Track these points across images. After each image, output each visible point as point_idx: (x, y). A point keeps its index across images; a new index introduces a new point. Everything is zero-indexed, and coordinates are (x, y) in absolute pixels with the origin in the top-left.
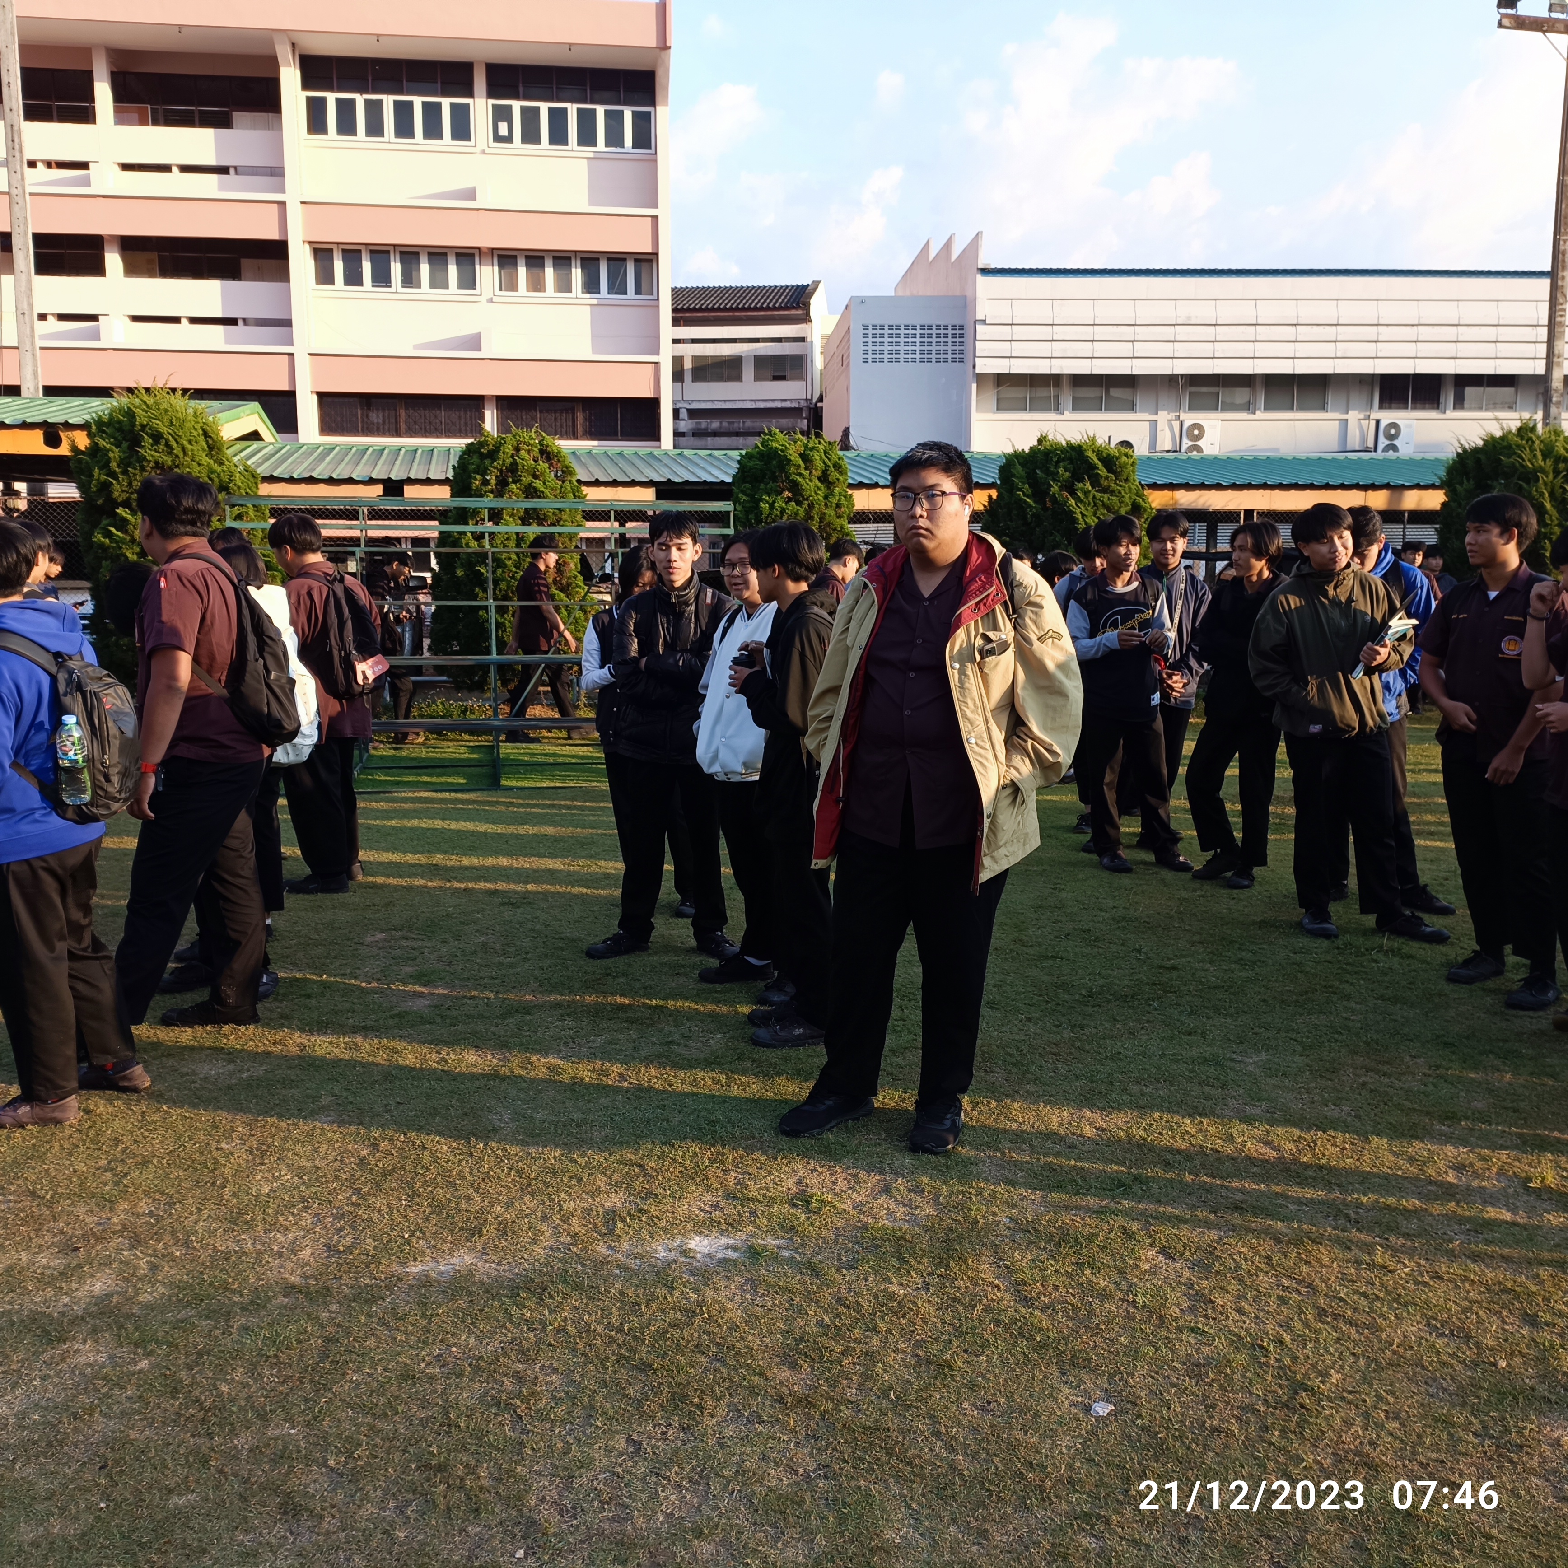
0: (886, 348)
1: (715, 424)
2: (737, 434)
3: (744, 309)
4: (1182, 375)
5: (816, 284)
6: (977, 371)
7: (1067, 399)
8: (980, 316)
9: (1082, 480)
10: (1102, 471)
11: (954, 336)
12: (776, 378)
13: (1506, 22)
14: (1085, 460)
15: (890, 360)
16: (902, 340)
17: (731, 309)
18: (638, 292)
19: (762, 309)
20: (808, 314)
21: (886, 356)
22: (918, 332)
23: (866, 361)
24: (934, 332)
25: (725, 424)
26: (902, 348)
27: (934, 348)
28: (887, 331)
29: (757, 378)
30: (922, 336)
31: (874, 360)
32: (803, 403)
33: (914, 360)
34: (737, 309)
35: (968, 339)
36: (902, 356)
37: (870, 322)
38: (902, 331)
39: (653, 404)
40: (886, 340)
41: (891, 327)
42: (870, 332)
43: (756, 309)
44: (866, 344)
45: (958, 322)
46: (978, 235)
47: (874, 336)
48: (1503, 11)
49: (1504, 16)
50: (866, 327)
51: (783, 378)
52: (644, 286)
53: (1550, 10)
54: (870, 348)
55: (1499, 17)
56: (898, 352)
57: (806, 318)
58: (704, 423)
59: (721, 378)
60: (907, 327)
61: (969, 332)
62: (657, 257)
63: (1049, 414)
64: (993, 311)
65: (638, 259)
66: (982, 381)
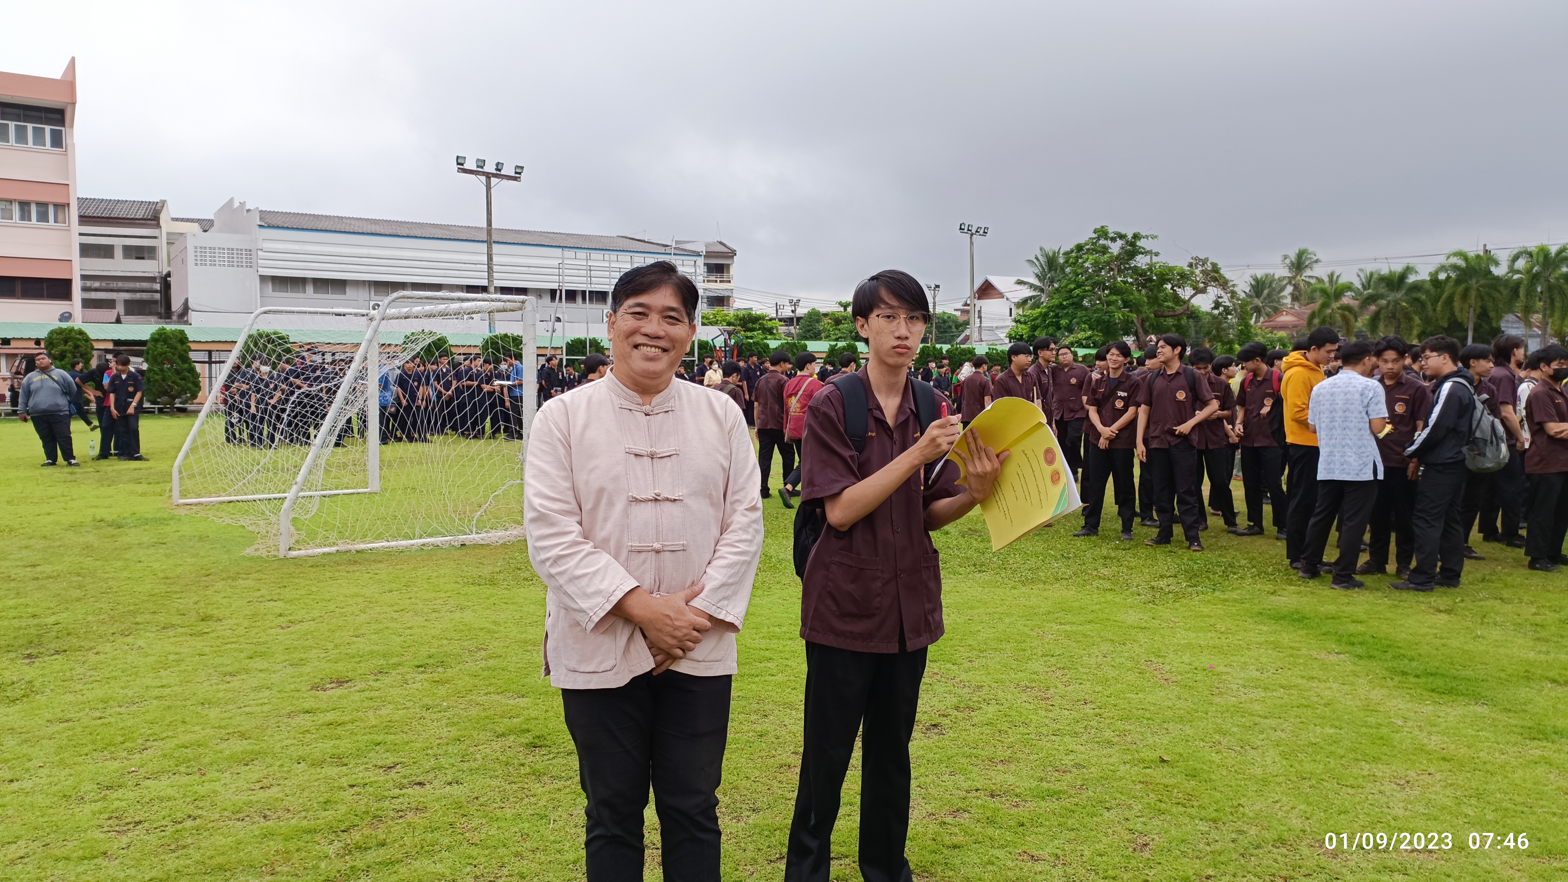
0: (208, 258)
1: (97, 284)
2: (112, 290)
4: (369, 281)
5: (165, 201)
6: (260, 272)
7: (310, 289)
8: (259, 246)
11: (246, 254)
12: (138, 258)
13: (461, 170)
15: (211, 265)
16: (217, 255)
17: (106, 218)
18: (56, 221)
20: (158, 222)
21: (208, 263)
22: (226, 251)
23: (196, 265)
24: (235, 252)
25: (104, 284)
26: (217, 259)
27: (235, 260)
28: (208, 250)
30: (228, 253)
31: (201, 264)
32: (157, 275)
33: (224, 265)
34: (110, 218)
35: (254, 257)
36: (217, 263)
37: (198, 245)
38: (217, 251)
39: (68, 283)
40: (208, 255)
41: (210, 248)
42: (199, 250)
44: (196, 256)
45: (248, 248)
47: (201, 252)
48: (459, 166)
49: (460, 168)
50: (196, 247)
51: (143, 258)
52: (60, 218)
53: (477, 167)
54: (199, 258)
55: (457, 168)
56: (215, 261)
57: (158, 226)
58: (89, 284)
59: (99, 256)
61: (253, 253)
62: (68, 204)
63: (301, 295)
64: (267, 245)
65: (56, 205)
66: (263, 278)
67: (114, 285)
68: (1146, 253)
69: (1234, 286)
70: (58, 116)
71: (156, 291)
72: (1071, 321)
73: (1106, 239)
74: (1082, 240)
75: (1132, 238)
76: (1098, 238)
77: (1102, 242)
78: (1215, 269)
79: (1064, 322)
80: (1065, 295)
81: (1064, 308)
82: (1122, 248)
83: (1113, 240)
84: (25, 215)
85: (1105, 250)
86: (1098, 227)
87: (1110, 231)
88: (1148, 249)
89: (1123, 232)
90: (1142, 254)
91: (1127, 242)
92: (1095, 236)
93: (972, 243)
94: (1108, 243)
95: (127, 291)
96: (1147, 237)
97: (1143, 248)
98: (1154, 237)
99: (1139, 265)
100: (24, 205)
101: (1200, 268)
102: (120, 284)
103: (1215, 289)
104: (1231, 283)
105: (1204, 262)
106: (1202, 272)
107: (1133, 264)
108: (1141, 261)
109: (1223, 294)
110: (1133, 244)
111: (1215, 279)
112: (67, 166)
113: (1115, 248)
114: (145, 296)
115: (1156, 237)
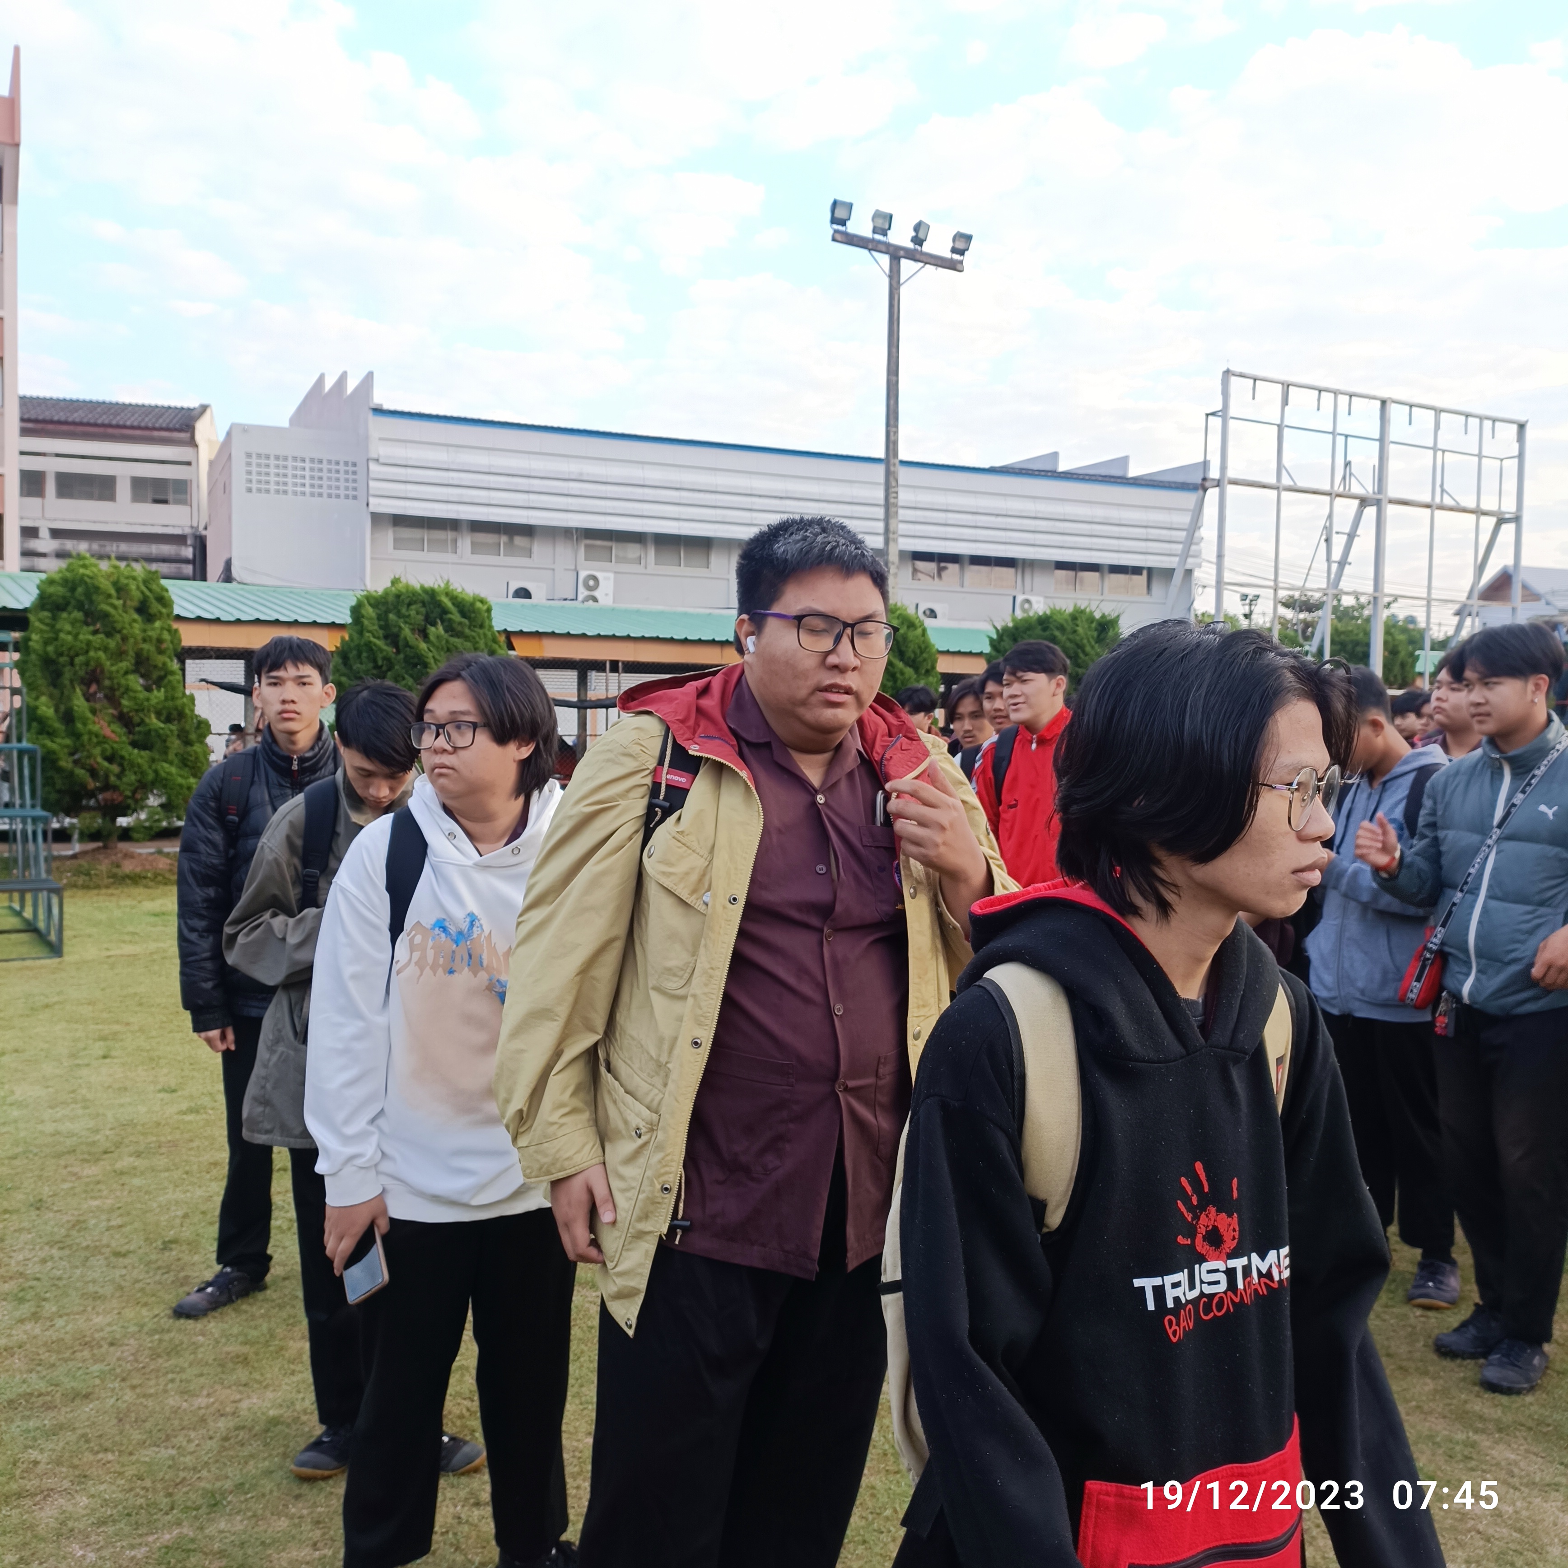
0: (273, 479)
1: (83, 546)
3: (118, 426)
4: (577, 529)
5: (204, 408)
6: (372, 509)
7: (463, 541)
8: (373, 455)
9: (434, 624)
10: (456, 617)
11: (346, 472)
12: (156, 501)
13: (838, 237)
14: (439, 604)
15: (277, 492)
16: (290, 472)
17: (103, 425)
19: (139, 428)
20: (193, 437)
21: (273, 487)
22: (307, 465)
23: (249, 490)
24: (325, 466)
25: (95, 546)
26: (290, 480)
27: (325, 483)
28: (272, 462)
30: (312, 469)
31: (259, 491)
32: (188, 531)
33: (303, 493)
34: (110, 426)
35: (361, 476)
36: (290, 488)
37: (254, 451)
38: (290, 463)
40: (273, 470)
41: (277, 458)
42: (254, 460)
43: (132, 427)
44: (249, 473)
45: (351, 459)
46: (370, 375)
47: (259, 465)
48: (836, 227)
49: (836, 231)
50: (249, 455)
51: (165, 502)
53: (874, 232)
54: (254, 477)
55: (832, 232)
56: (285, 484)
58: (69, 544)
59: (90, 496)
60: (295, 459)
61: (360, 469)
63: (449, 557)
64: (387, 452)
66: (377, 519)
71: (186, 561)
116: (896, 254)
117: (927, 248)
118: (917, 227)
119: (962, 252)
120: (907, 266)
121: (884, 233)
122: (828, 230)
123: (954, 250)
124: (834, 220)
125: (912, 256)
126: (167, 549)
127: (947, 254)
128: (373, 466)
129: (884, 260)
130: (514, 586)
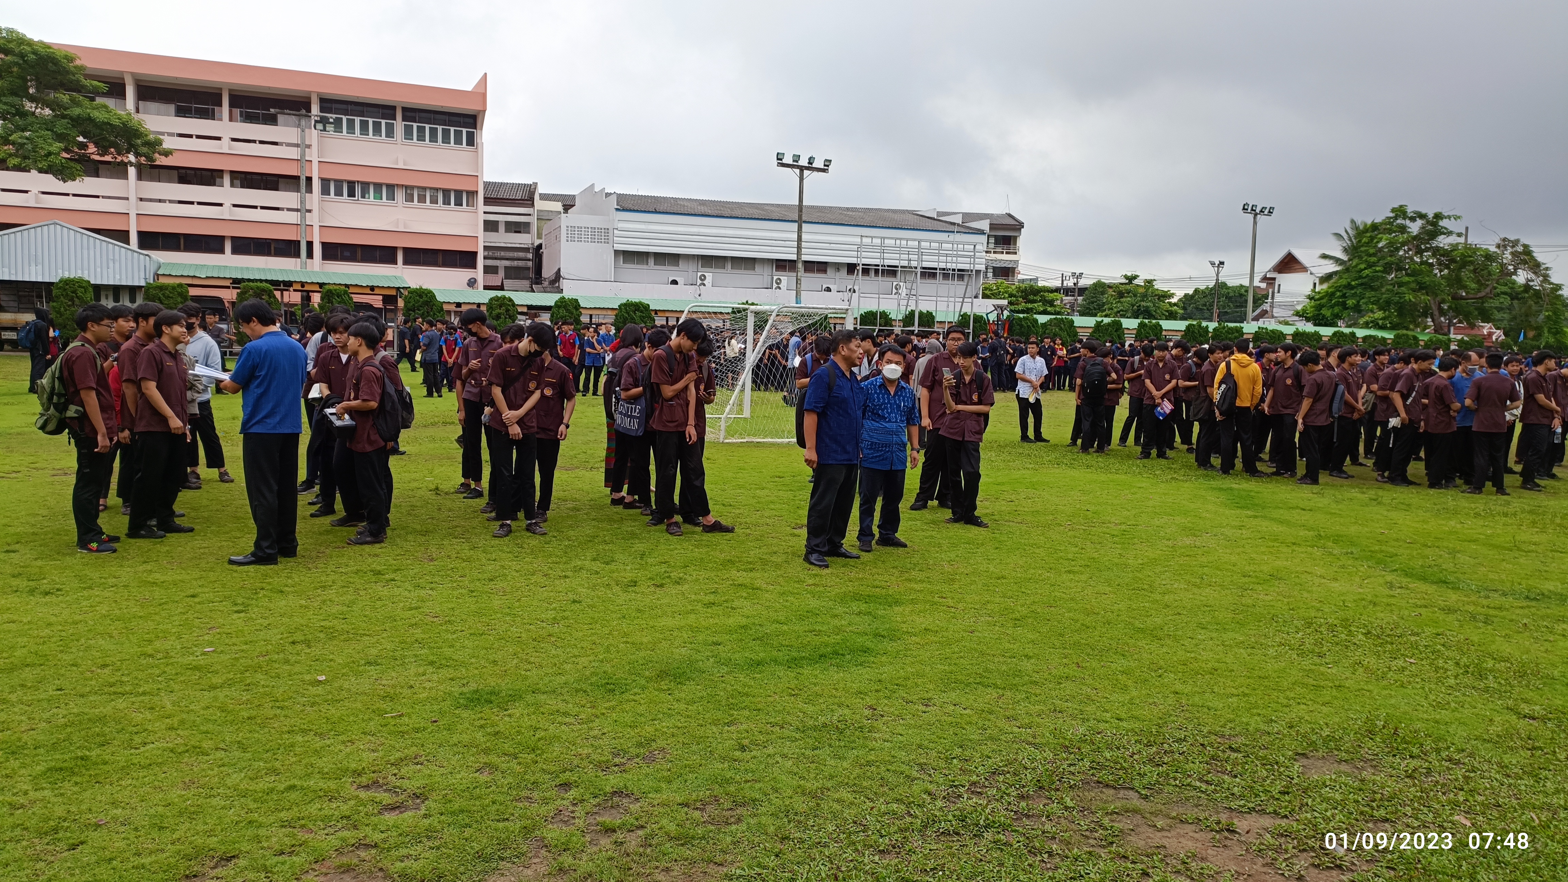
0: (576, 235)
2: (496, 259)
3: (501, 199)
4: (697, 255)
5: (537, 185)
6: (615, 247)
7: (651, 261)
11: (605, 233)
12: (516, 232)
13: (780, 164)
15: (577, 241)
16: (583, 233)
17: (494, 198)
18: (467, 205)
19: (510, 199)
20: (532, 200)
21: (576, 239)
23: (570, 240)
24: (596, 230)
25: (491, 254)
26: (582, 236)
27: (596, 237)
28: (576, 229)
29: (506, 231)
30: (591, 231)
32: (530, 246)
33: (588, 241)
34: (497, 199)
35: (611, 234)
36: (582, 239)
37: (569, 225)
38: (583, 229)
39: (474, 254)
40: (576, 232)
41: (578, 227)
42: (569, 229)
43: (507, 199)
45: (606, 227)
47: (571, 231)
49: (779, 162)
50: (567, 227)
51: (520, 232)
52: (471, 201)
53: (793, 162)
54: (569, 235)
57: (532, 205)
61: (611, 231)
62: (477, 192)
63: (645, 267)
64: (621, 225)
65: (468, 192)
66: (617, 252)
67: (498, 254)
68: (1450, 233)
69: (1547, 269)
70: (471, 121)
71: (529, 260)
72: (1358, 302)
73: (1404, 219)
74: (1378, 220)
75: (1434, 218)
76: (1396, 218)
77: (1400, 221)
78: (1527, 251)
79: (1350, 302)
80: (1354, 275)
81: (1353, 288)
82: (1423, 228)
83: (1413, 219)
84: (447, 202)
85: (1403, 229)
86: (1396, 206)
87: (1409, 211)
88: (1451, 229)
89: (1424, 212)
90: (1444, 234)
91: (1428, 222)
92: (1392, 215)
93: (1255, 223)
94: (1408, 222)
95: (507, 259)
96: (1449, 217)
97: (1446, 228)
98: (1457, 218)
99: (1442, 245)
100: (446, 192)
101: (1510, 250)
102: (503, 254)
103: (1525, 273)
104: (1544, 266)
105: (1516, 243)
106: (1512, 253)
107: (1434, 244)
108: (1443, 242)
109: (1534, 277)
110: (1434, 224)
111: (1525, 262)
112: (477, 162)
113: (1415, 228)
114: (521, 264)
115: (1459, 217)
116: (802, 169)
117: (814, 165)
118: (810, 159)
119: (828, 166)
120: (806, 172)
121: (797, 162)
122: (776, 162)
123: (825, 165)
124: (778, 159)
125: (808, 168)
126: (521, 255)
127: (822, 167)
128: (616, 231)
129: (797, 171)
130: (671, 279)
